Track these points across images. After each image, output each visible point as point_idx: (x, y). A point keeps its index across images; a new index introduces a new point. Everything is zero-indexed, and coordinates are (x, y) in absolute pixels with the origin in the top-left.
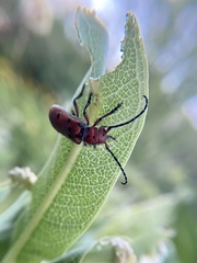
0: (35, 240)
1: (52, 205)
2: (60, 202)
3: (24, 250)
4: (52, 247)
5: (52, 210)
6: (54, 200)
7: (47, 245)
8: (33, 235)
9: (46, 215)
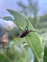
0: (37, 51)
1: (32, 44)
2: (32, 42)
3: (38, 55)
4: (40, 49)
5: (33, 44)
6: (32, 43)
7: (39, 50)
8: (36, 51)
9: (33, 46)
